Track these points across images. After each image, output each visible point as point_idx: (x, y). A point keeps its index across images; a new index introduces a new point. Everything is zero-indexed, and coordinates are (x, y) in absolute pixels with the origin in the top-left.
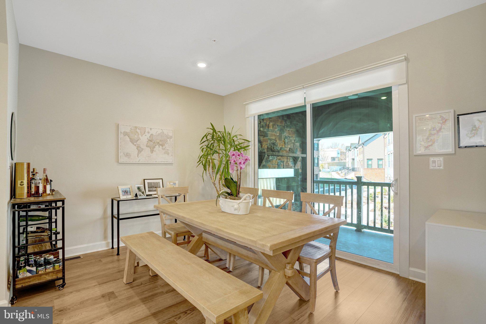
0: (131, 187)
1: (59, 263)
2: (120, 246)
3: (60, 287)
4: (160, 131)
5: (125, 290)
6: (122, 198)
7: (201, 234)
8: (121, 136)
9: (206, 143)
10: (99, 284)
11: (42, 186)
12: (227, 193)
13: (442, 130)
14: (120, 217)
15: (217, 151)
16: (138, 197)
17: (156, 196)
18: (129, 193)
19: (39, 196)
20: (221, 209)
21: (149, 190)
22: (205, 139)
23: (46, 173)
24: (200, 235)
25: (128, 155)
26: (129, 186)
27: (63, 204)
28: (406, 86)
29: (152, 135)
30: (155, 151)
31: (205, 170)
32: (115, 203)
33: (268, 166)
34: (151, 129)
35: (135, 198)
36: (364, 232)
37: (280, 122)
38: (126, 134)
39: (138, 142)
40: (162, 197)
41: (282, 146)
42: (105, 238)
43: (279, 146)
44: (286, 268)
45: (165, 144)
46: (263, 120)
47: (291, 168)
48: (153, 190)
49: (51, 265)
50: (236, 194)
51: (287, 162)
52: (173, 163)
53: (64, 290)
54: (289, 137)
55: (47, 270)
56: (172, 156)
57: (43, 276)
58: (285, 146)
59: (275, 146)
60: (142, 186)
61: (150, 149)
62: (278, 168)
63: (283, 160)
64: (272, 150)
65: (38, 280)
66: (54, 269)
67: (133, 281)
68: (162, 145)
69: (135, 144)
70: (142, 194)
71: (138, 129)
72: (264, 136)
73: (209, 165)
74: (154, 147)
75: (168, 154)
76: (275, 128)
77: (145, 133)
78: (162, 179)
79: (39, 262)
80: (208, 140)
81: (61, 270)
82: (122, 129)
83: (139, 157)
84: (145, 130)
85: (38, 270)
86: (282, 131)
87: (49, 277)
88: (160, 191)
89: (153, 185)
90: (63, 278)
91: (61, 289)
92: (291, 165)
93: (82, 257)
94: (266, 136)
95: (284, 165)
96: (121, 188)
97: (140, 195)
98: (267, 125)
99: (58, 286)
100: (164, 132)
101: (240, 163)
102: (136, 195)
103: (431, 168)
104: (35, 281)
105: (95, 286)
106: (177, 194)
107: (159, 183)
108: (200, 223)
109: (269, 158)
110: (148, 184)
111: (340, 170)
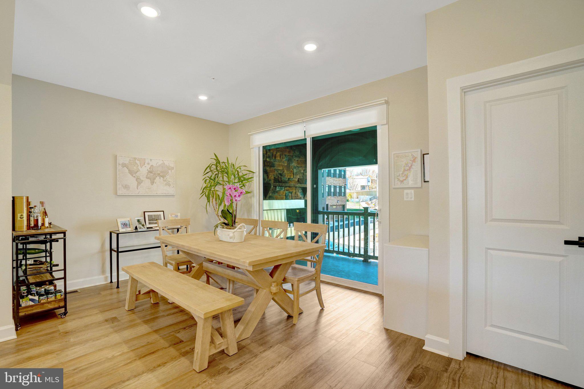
0: (131, 220)
1: (61, 292)
2: (120, 280)
3: (62, 315)
4: (160, 162)
5: (127, 315)
6: (121, 230)
7: (202, 263)
8: (119, 167)
9: (209, 174)
10: (101, 312)
11: (41, 219)
12: (224, 223)
13: (413, 167)
14: (120, 250)
15: (220, 182)
16: (138, 230)
17: (157, 228)
18: (128, 226)
19: (38, 229)
20: (219, 239)
21: (149, 222)
22: (208, 170)
23: (44, 207)
24: (201, 265)
25: (126, 187)
26: (128, 219)
27: (65, 236)
28: (387, 126)
29: (152, 166)
30: (156, 183)
31: (209, 201)
32: (114, 236)
33: (274, 197)
34: (151, 160)
35: (134, 231)
36: (370, 262)
37: (288, 152)
38: (124, 165)
39: (137, 174)
40: (163, 230)
41: (291, 176)
42: (103, 272)
43: (287, 176)
44: (271, 286)
45: (167, 176)
46: (269, 150)
47: (300, 199)
48: (153, 222)
49: (53, 294)
50: (231, 224)
51: (296, 193)
52: (175, 194)
53: (66, 318)
54: (298, 167)
55: (49, 300)
56: (174, 188)
57: (45, 305)
58: (293, 177)
59: (282, 177)
60: (142, 219)
61: (151, 180)
62: (285, 199)
63: (291, 191)
64: (279, 181)
65: (41, 308)
66: (56, 298)
67: (135, 308)
68: (163, 177)
69: (134, 175)
70: (142, 227)
71: (138, 160)
72: (271, 166)
73: (213, 197)
74: (155, 179)
75: (170, 185)
76: (282, 158)
77: (144, 164)
78: (163, 211)
79: (39, 292)
80: (211, 171)
81: (62, 299)
82: (120, 161)
83: (138, 188)
84: (145, 161)
85: (40, 300)
86: (290, 161)
87: (51, 306)
88: (161, 223)
89: (153, 217)
90: (65, 307)
91: (63, 317)
92: (300, 196)
93: (79, 291)
94: (273, 166)
95: (293, 196)
96: (120, 221)
97: (140, 228)
98: (274, 155)
99: (61, 314)
100: (165, 163)
101: (235, 196)
102: (136, 228)
103: (405, 199)
104: (38, 310)
105: (97, 313)
106: (179, 226)
107: (160, 215)
108: (197, 249)
109: (276, 189)
110: (148, 217)
111: (371, 200)
